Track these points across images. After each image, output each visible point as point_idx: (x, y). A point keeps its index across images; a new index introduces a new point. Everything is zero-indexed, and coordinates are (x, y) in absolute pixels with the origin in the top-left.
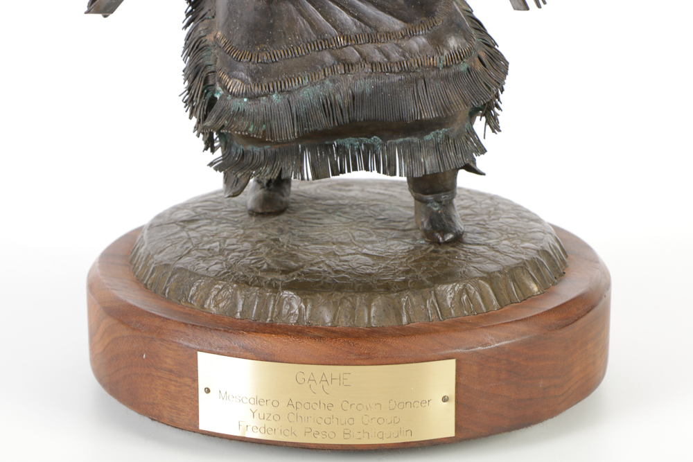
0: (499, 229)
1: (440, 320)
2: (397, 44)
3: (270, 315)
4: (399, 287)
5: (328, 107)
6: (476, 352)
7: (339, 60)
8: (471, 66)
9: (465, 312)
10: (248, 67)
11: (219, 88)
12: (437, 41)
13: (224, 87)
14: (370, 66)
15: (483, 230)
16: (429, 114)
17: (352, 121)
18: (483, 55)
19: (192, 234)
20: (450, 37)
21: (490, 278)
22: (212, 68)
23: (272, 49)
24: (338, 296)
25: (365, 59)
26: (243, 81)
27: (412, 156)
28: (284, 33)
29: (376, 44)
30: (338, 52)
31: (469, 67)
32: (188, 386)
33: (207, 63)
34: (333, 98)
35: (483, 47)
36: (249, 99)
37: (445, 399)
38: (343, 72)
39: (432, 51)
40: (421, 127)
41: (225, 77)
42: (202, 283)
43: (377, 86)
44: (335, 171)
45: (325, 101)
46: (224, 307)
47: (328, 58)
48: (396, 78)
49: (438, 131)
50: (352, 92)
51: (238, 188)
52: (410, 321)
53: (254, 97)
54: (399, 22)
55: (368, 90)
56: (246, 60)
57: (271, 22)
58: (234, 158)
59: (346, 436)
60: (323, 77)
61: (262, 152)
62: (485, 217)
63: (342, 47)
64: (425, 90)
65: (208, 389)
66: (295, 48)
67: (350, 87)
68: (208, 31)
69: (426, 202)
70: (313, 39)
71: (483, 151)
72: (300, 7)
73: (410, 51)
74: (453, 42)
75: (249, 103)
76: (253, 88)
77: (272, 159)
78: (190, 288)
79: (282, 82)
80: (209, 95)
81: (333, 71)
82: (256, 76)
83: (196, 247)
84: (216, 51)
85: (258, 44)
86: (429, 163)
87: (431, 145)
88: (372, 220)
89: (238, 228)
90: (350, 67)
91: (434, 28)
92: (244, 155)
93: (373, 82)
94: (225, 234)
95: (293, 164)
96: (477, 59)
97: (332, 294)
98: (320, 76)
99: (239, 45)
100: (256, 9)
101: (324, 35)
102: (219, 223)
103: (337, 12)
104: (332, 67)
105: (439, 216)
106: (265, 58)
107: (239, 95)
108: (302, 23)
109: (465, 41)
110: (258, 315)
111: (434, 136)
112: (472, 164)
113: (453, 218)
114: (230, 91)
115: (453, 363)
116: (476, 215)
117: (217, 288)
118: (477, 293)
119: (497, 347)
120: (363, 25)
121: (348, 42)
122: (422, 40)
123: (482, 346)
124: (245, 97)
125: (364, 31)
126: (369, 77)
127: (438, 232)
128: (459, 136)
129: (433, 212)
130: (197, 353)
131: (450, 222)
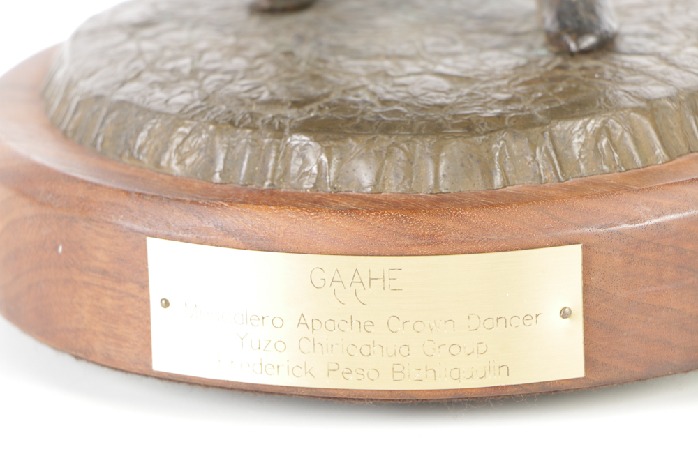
0: (686, 28)
1: (559, 181)
3: (269, 175)
4: (489, 125)
6: (619, 233)
9: (605, 167)
19: (146, 45)
21: (651, 108)
24: (385, 141)
32: (133, 296)
37: (565, 314)
42: (157, 124)
46: (193, 163)
52: (506, 182)
59: (398, 376)
65: (166, 301)
78: (138, 133)
83: (151, 67)
88: (460, 18)
89: (226, 34)
94: (202, 45)
97: (374, 139)
102: (194, 27)
105: (572, 5)
110: (250, 176)
113: (598, 10)
115: (576, 250)
117: (182, 133)
118: (626, 135)
119: (657, 225)
123: (630, 222)
127: (570, 33)
130: (145, 240)
131: (592, 17)
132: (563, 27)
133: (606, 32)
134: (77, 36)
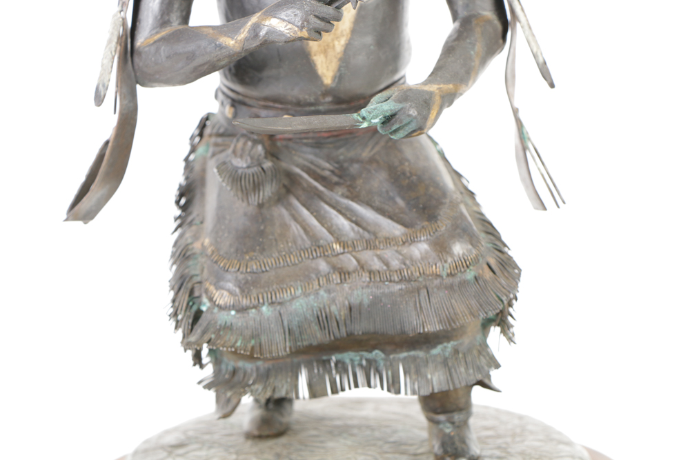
0: (522, 453)
2: (397, 251)
5: (323, 319)
7: (334, 268)
8: (479, 274)
10: (237, 277)
11: (205, 300)
12: (441, 247)
13: (211, 299)
14: (368, 274)
15: (503, 455)
16: (432, 327)
17: (350, 335)
18: (493, 262)
20: (454, 243)
22: (198, 279)
23: (262, 257)
25: (362, 267)
26: (231, 293)
27: (418, 372)
28: (276, 240)
29: (375, 251)
30: (334, 260)
31: (477, 275)
33: (193, 272)
34: (328, 310)
35: (494, 253)
36: (238, 311)
38: (339, 281)
39: (434, 259)
40: (426, 341)
41: (212, 288)
43: (375, 297)
44: (334, 389)
45: (319, 313)
47: (323, 266)
48: (397, 287)
49: (445, 344)
50: (349, 304)
51: (229, 408)
53: (242, 310)
54: (399, 227)
55: (366, 301)
56: (233, 270)
57: (262, 228)
58: (224, 375)
60: (318, 287)
61: (254, 369)
62: (509, 440)
63: (338, 254)
64: (428, 300)
66: (287, 256)
67: (346, 298)
68: (196, 237)
69: (437, 423)
70: (307, 246)
71: (497, 366)
72: (294, 212)
73: (411, 259)
74: (459, 249)
75: (238, 316)
76: (241, 300)
77: (265, 376)
79: (273, 293)
80: (195, 308)
81: (328, 280)
82: (245, 288)
84: (204, 260)
85: (247, 253)
86: (437, 380)
87: (439, 360)
88: (380, 443)
89: (230, 453)
90: (347, 276)
91: (436, 233)
92: (234, 372)
93: (372, 292)
95: (287, 382)
96: (486, 267)
98: (315, 286)
99: (226, 253)
100: (245, 214)
101: (319, 242)
102: (210, 447)
103: (333, 216)
104: (327, 276)
105: (451, 438)
106: (255, 267)
107: (226, 307)
108: (295, 228)
109: (470, 247)
111: (442, 350)
112: (486, 381)
113: (467, 441)
114: (217, 303)
116: (499, 437)
120: (361, 230)
121: (344, 248)
122: (424, 246)
124: (233, 309)
125: (362, 237)
126: (368, 286)
127: (450, 457)
128: (470, 350)
129: (445, 435)
131: (463, 446)
132: (446, 452)
133: (473, 456)
134: (136, 453)
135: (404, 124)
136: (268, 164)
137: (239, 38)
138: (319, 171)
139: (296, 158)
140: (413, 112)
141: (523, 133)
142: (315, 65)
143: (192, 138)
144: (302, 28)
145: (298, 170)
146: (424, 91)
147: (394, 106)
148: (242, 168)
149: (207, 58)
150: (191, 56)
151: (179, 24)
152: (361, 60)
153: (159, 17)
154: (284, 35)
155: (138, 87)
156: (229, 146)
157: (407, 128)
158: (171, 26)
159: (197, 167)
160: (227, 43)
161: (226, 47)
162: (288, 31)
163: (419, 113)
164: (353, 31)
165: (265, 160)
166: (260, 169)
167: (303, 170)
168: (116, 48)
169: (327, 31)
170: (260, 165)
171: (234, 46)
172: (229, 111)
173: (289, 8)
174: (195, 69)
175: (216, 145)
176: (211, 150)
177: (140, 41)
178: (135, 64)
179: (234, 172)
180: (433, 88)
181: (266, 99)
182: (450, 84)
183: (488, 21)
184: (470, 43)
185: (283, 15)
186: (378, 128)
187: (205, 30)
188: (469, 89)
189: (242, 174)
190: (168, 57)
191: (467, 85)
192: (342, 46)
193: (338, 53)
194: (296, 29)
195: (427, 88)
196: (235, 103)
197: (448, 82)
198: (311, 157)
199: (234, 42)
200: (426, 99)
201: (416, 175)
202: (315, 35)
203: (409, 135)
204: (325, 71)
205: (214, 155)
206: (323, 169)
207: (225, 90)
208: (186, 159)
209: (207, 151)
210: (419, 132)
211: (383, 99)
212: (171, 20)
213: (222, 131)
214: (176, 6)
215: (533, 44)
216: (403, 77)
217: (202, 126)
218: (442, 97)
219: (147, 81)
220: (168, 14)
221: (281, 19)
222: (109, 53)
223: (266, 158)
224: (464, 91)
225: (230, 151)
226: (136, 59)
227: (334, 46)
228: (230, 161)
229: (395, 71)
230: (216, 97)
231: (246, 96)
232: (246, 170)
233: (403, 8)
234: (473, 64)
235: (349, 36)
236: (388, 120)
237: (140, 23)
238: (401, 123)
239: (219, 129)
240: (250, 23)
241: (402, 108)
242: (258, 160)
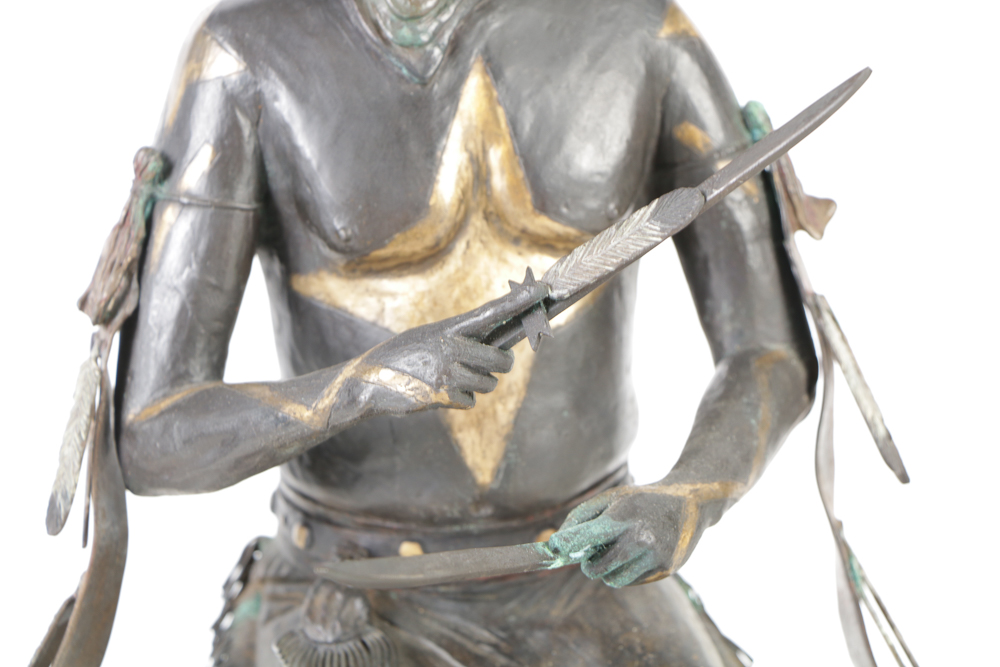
135: (630, 559)
136: (374, 636)
137: (321, 406)
138: (470, 645)
139: (426, 622)
140: (647, 537)
141: (851, 568)
142: (460, 448)
143: (227, 585)
144: (437, 386)
145: (430, 645)
146: (665, 497)
147: (612, 527)
148: (326, 643)
149: (260, 443)
150: (230, 440)
151: (207, 378)
152: (545, 437)
153: (169, 367)
154: (405, 400)
155: (129, 494)
156: (300, 602)
157: (636, 567)
158: (191, 382)
159: (239, 641)
160: (298, 415)
161: (296, 423)
162: (412, 393)
163: (658, 539)
164: (531, 385)
165: (368, 628)
166: (360, 645)
167: (440, 645)
168: (88, 427)
169: (484, 391)
170: (359, 637)
171: (311, 420)
172: (298, 536)
173: (412, 351)
174: (238, 462)
175: (274, 598)
176: (265, 608)
177: (131, 414)
178: (124, 454)
179: (310, 652)
180: (683, 490)
181: (369, 512)
182: (714, 481)
183: (781, 362)
184: (748, 404)
185: (402, 363)
186: (583, 567)
187: (256, 390)
188: (749, 489)
189: (325, 654)
190: (187, 442)
191: (746, 483)
192: (511, 413)
193: (503, 427)
194: (428, 388)
195: (671, 491)
196: (309, 520)
197: (710, 478)
198: (455, 619)
199: (310, 414)
200: (670, 511)
201: (653, 652)
202: (462, 398)
203: (641, 580)
204: (479, 460)
205: (270, 617)
206: (479, 642)
207: (291, 495)
208: (217, 627)
209: (257, 609)
210: (659, 574)
211: (590, 514)
212: (192, 371)
213: (285, 571)
214: (200, 345)
215: (865, 402)
216: (625, 465)
217: (247, 562)
218: (701, 507)
219: (147, 484)
220: (186, 361)
221: (398, 370)
222: (76, 435)
223: (370, 622)
224: (741, 495)
225: (302, 610)
226: (126, 445)
227: (495, 413)
228: (303, 631)
229: (610, 455)
230: (274, 507)
231: (332, 508)
232: (333, 647)
233: (621, 340)
234: (755, 443)
235: (523, 394)
236: (601, 552)
237: (132, 378)
238: (626, 557)
239: (280, 567)
240: (340, 379)
241: (627, 531)
242: (356, 627)
